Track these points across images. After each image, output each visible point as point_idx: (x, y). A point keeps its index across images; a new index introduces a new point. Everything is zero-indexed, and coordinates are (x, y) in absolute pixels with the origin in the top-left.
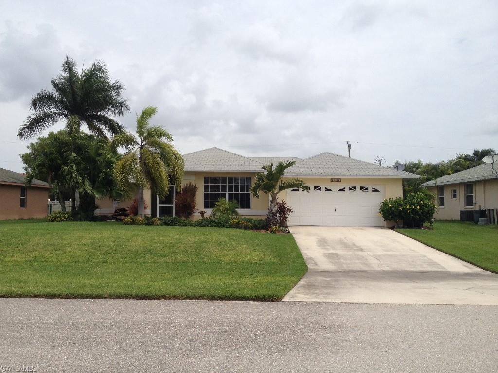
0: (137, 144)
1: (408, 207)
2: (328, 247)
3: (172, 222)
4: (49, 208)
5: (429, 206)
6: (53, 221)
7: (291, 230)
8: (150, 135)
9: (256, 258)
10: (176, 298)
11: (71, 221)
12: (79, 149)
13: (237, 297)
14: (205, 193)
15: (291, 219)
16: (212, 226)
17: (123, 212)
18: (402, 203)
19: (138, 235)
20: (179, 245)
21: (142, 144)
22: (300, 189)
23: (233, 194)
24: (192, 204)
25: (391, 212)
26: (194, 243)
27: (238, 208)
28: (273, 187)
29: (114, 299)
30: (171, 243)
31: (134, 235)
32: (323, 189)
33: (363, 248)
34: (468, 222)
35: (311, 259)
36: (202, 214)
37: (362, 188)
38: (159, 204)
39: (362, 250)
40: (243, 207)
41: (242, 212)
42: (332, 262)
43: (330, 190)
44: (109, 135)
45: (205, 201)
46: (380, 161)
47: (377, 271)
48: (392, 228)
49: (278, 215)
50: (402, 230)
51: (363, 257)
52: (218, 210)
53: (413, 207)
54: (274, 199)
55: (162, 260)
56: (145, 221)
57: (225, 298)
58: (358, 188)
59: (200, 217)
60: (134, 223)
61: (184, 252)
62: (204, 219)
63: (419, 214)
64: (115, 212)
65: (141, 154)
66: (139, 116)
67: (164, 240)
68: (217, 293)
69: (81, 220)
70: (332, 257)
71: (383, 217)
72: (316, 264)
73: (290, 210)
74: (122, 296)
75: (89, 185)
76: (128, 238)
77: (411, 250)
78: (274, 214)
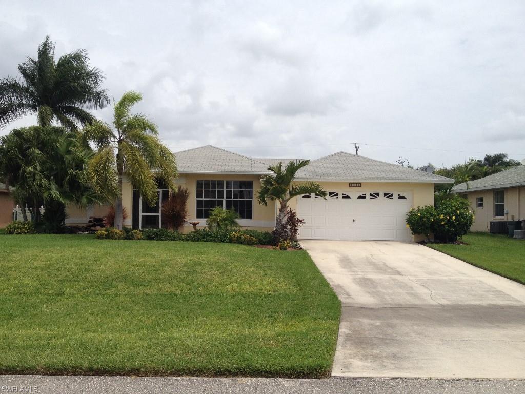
0: (115, 137)
1: (442, 217)
2: (356, 269)
3: (157, 236)
4: (15, 216)
5: (466, 217)
6: (11, 233)
7: (304, 245)
8: (131, 126)
9: (268, 288)
10: (156, 373)
11: (33, 233)
12: (43, 145)
13: (258, 370)
14: (197, 200)
15: (302, 232)
16: (207, 241)
17: (98, 222)
18: (434, 212)
19: (110, 254)
20: (166, 268)
21: (120, 138)
22: (313, 195)
23: (231, 200)
24: (182, 213)
25: (421, 223)
26: (185, 265)
27: (237, 218)
28: (284, 191)
29: (52, 374)
30: (154, 266)
31: (105, 255)
32: (340, 196)
33: (400, 270)
34: (501, 235)
35: (339, 286)
36: (195, 225)
37: (385, 195)
38: (142, 213)
39: (399, 273)
40: (243, 217)
41: (242, 222)
42: (369, 293)
43: (348, 197)
44: (80, 126)
45: (197, 210)
46: (403, 163)
47: (432, 305)
48: (422, 243)
49: (289, 227)
50: (435, 245)
51: (407, 285)
52: (214, 220)
53: (448, 218)
54: (283, 207)
55: (140, 291)
56: (123, 234)
57: (237, 373)
58: (382, 195)
59: (192, 229)
60: (109, 236)
61: (170, 279)
62: (196, 232)
63: (454, 226)
64: (89, 222)
65: (120, 150)
66: (118, 103)
67: (144, 262)
68: (224, 363)
69: (45, 232)
70: (365, 283)
71: (412, 230)
72: (348, 294)
73: (301, 221)
74: (65, 370)
75: (57, 189)
76: (96, 259)
77: (460, 273)
78: (284, 226)
